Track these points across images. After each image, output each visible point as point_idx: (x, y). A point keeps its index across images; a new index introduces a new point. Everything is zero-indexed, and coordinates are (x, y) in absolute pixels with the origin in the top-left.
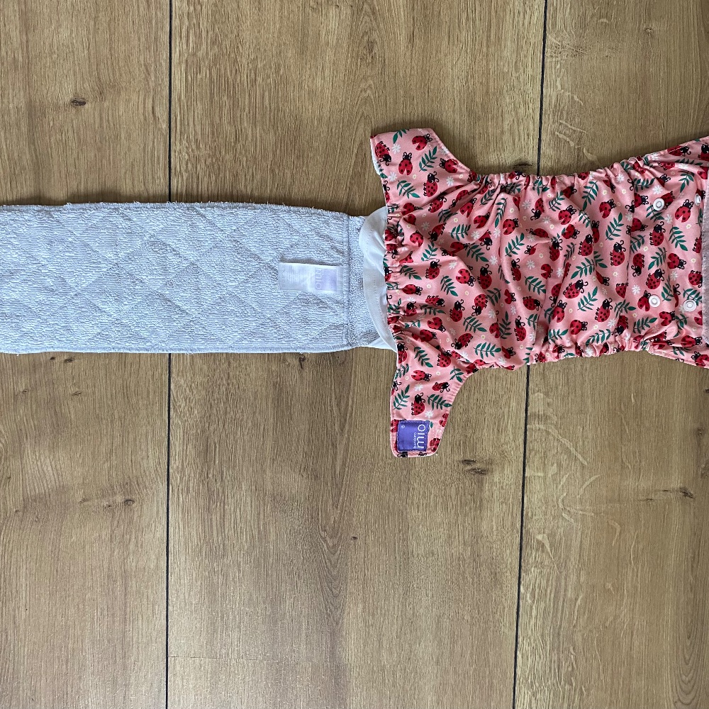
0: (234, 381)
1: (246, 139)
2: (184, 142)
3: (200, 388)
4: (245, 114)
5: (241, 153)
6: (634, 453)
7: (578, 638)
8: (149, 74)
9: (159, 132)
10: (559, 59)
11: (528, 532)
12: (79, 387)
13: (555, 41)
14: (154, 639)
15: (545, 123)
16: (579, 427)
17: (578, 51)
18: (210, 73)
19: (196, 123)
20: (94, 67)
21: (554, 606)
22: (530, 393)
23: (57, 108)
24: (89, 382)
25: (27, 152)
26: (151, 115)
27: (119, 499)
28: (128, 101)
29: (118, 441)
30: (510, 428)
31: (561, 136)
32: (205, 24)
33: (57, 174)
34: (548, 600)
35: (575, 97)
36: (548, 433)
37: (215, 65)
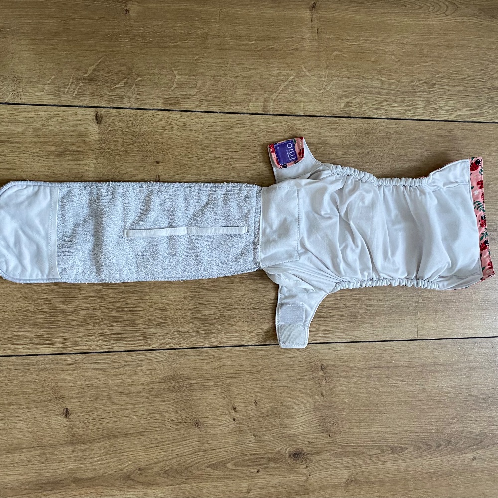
0: (246, 305)
1: (86, 303)
2: (90, 343)
3: (251, 326)
4: (69, 305)
5: (96, 306)
6: (287, 42)
7: (406, 79)
8: (45, 368)
9: (85, 360)
10: (22, 93)
11: (339, 113)
12: (252, 402)
13: (10, 96)
14: (407, 348)
15: (67, 103)
16: (271, 79)
17: (16, 80)
18: (43, 328)
19: (77, 336)
20: (43, 404)
21: (386, 95)
22: (250, 112)
23: (71, 427)
24: (248, 396)
25: (100, 444)
26: (73, 365)
27: (321, 373)
28: (65, 381)
29: (284, 376)
30: (272, 125)
31: (76, 92)
32: (9, 333)
33: (115, 424)
34: (383, 99)
35: (49, 82)
36: (276, 99)
37: (37, 325)
